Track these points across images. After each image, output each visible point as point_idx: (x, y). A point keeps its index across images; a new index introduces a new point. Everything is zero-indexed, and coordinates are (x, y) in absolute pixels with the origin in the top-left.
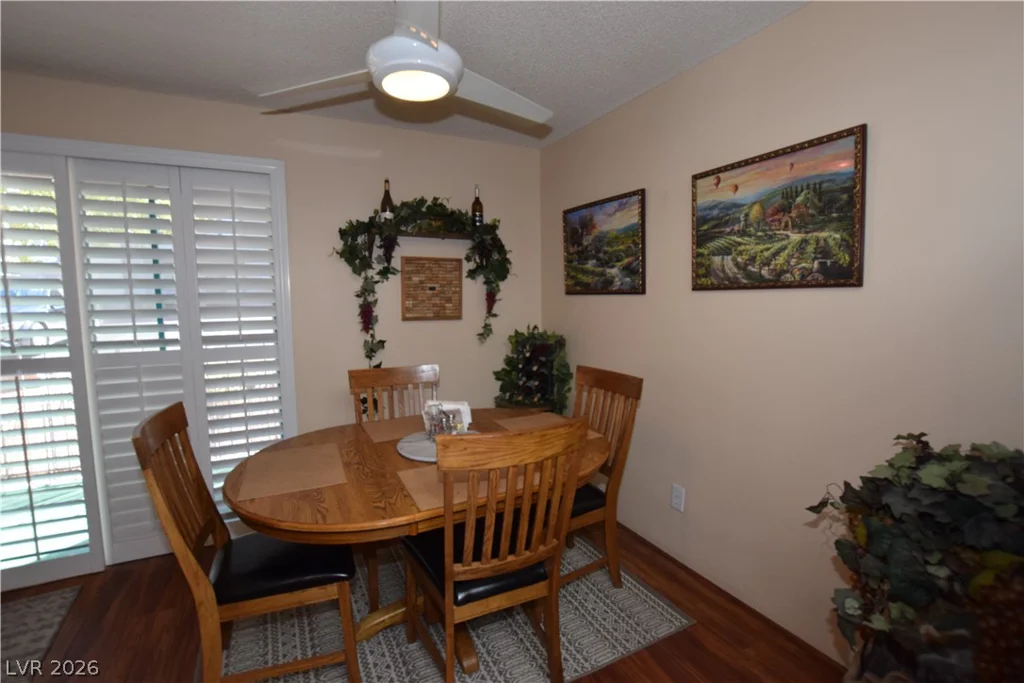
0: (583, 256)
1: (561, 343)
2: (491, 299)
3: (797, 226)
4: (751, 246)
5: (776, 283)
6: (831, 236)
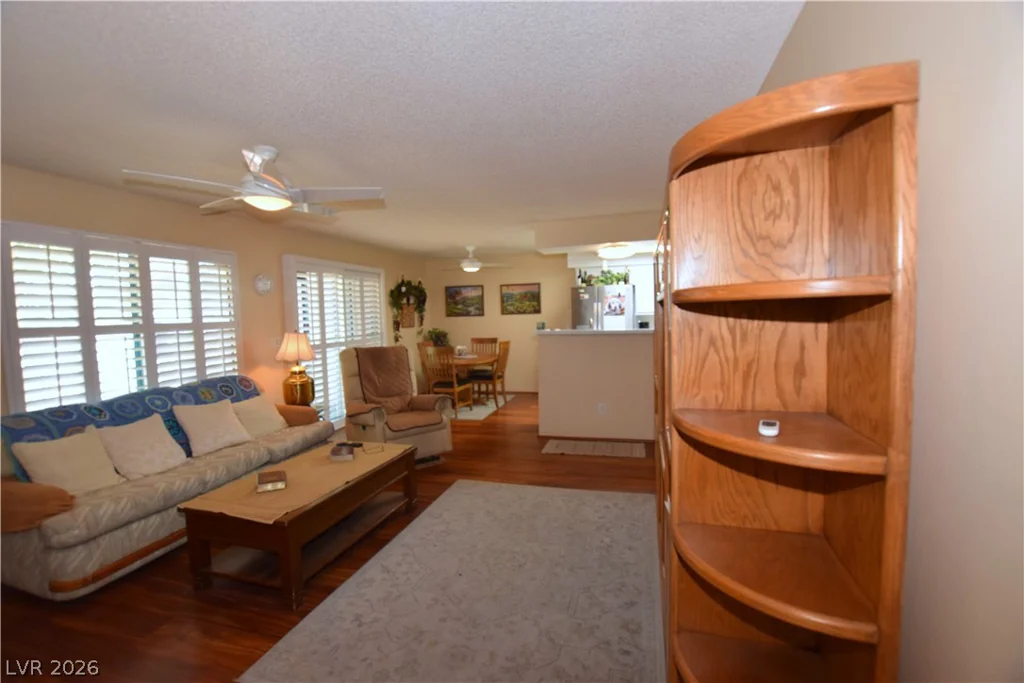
0: (456, 303)
1: (447, 334)
2: (422, 319)
3: (529, 301)
5: (524, 312)
6: (535, 303)
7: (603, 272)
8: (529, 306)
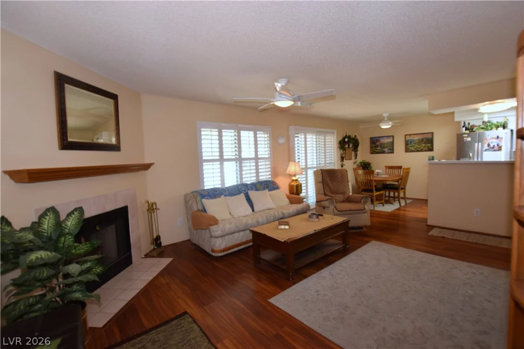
0: (377, 146)
1: (370, 164)
2: (356, 155)
3: (425, 143)
4: (416, 146)
5: (421, 151)
6: (429, 145)
7: (483, 122)
8: (425, 146)
